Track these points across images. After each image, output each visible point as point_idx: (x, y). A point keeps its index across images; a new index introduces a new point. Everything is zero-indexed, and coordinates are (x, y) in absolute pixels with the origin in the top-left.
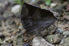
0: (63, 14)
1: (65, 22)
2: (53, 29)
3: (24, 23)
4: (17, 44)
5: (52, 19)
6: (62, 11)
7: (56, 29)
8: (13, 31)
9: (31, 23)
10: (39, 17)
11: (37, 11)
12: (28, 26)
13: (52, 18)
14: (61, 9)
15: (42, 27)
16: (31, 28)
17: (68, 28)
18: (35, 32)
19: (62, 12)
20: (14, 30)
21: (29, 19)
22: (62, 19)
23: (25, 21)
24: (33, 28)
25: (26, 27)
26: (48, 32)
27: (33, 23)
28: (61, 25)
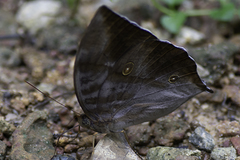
0: (226, 80)
1: (226, 113)
2: (178, 128)
3: (84, 81)
4: (27, 147)
5: (187, 86)
6: (223, 67)
7: (188, 131)
8: (20, 95)
9: (108, 86)
10: (141, 68)
11: (140, 46)
12: (95, 95)
13: (190, 83)
14: (224, 57)
15: (145, 108)
16: (104, 106)
17: (235, 139)
18: (113, 122)
19: (223, 72)
20: (21, 92)
21: (104, 72)
22: (216, 99)
23: (89, 74)
24: (110, 107)
25: (84, 98)
26: (153, 131)
27: (114, 89)
28: (209, 120)
